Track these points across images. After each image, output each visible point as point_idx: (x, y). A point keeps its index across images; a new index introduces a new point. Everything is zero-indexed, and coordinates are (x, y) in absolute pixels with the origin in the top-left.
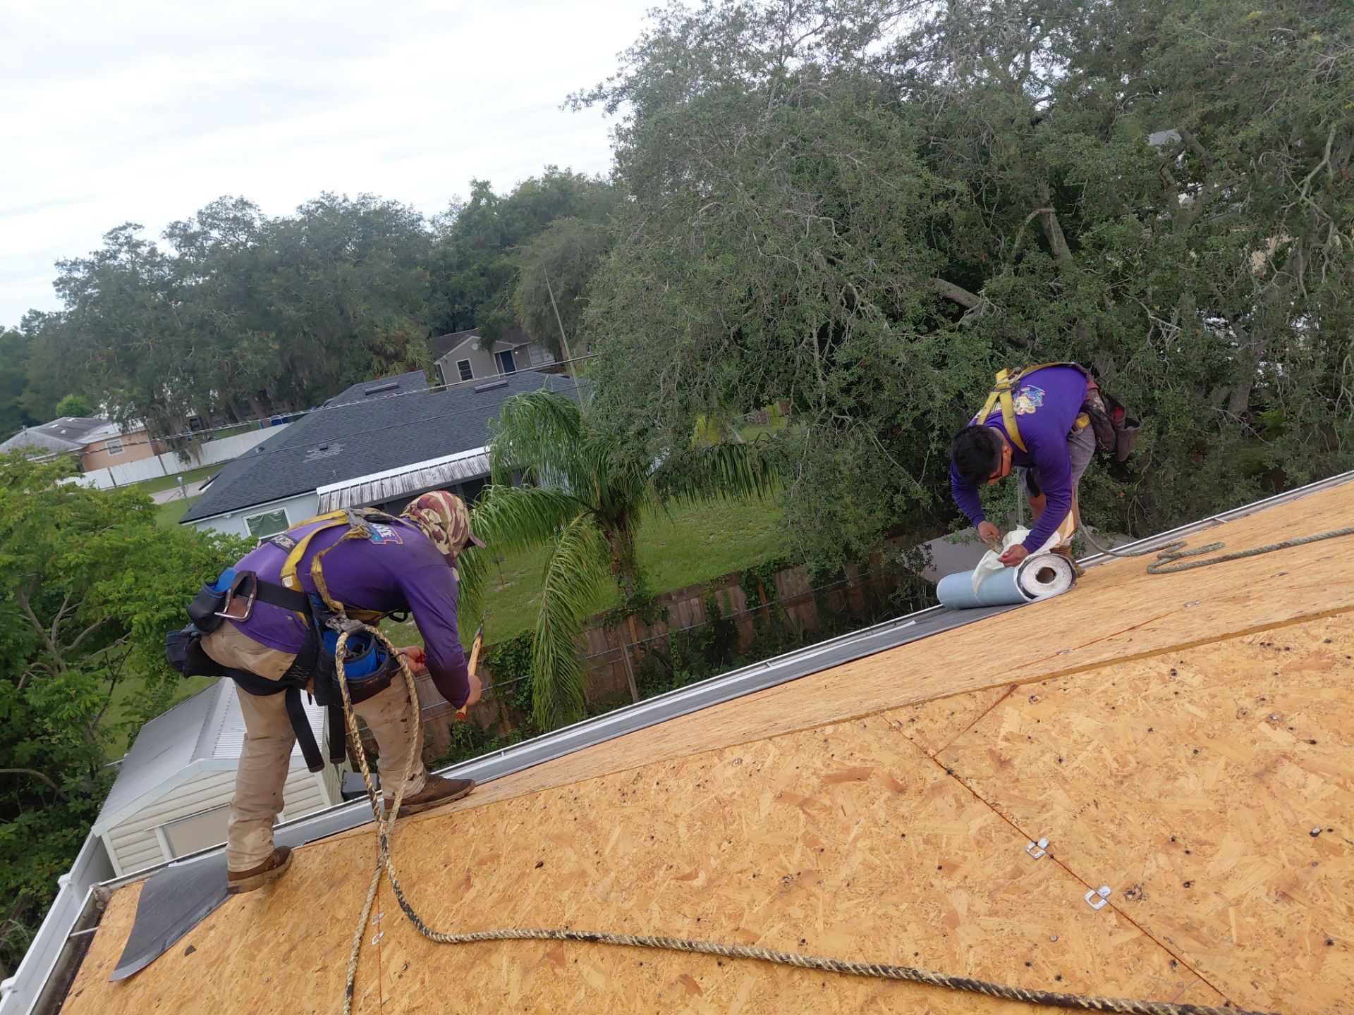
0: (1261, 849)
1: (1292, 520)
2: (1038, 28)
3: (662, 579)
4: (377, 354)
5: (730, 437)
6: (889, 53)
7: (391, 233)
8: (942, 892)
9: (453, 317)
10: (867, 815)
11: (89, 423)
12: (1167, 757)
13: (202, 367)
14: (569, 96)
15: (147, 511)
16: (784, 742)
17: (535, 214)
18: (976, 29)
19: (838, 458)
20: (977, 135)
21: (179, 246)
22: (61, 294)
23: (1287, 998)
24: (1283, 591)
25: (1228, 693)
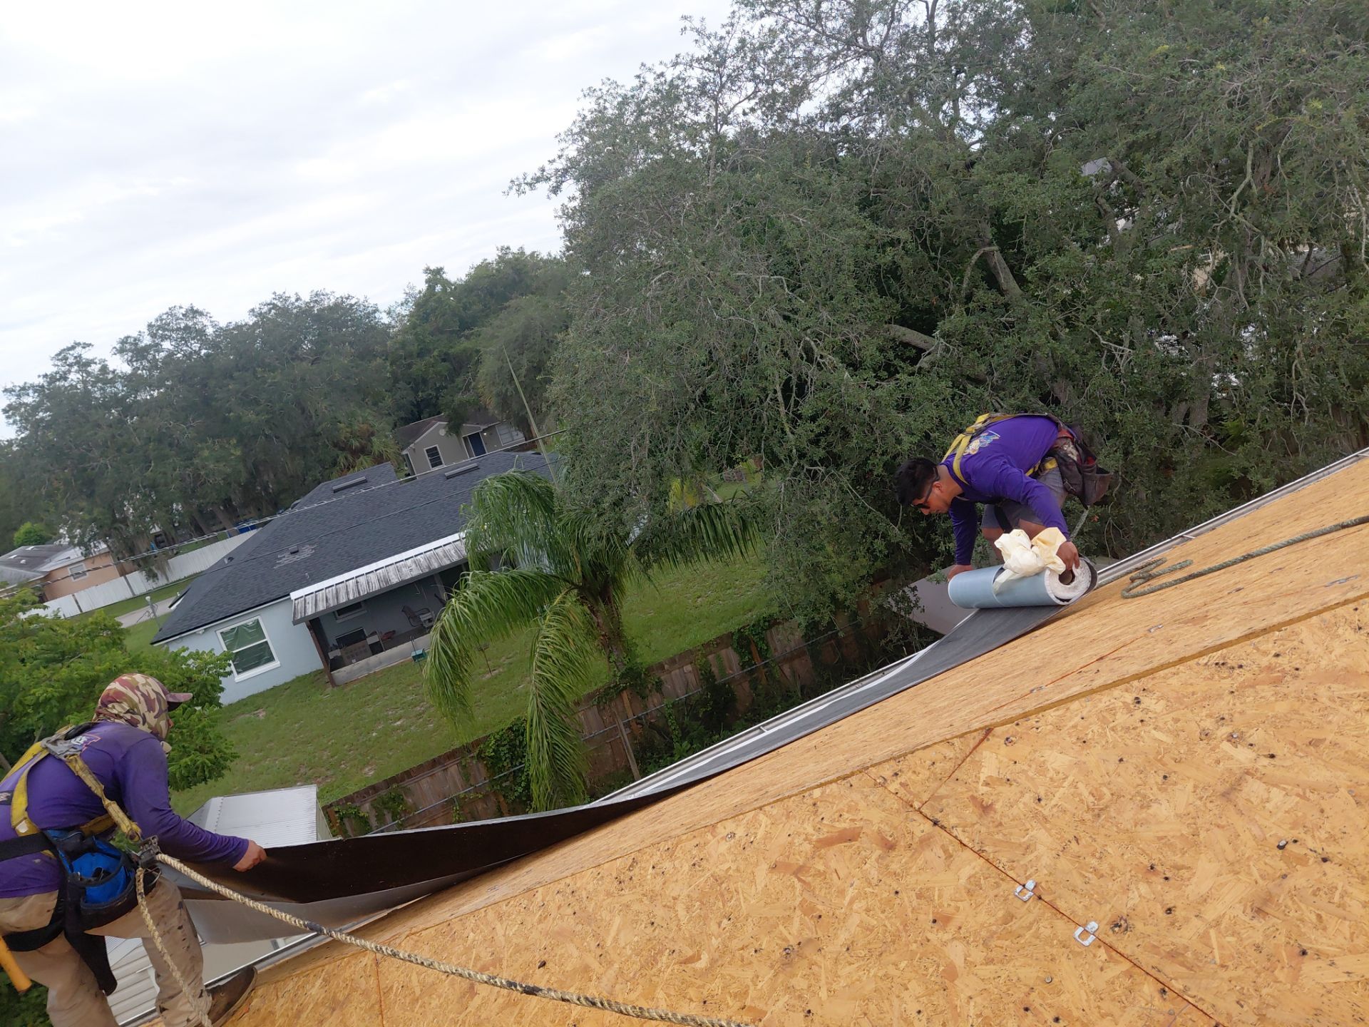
0: (1234, 867)
1: (1253, 531)
2: (963, 75)
3: (653, 648)
4: (343, 449)
5: (708, 498)
6: (822, 111)
7: (347, 327)
8: (939, 946)
9: (418, 405)
10: (860, 875)
11: (50, 550)
12: (1138, 785)
13: (163, 481)
14: (512, 181)
15: (116, 637)
16: (775, 811)
17: (492, 295)
18: (902, 82)
19: (815, 509)
20: (915, 183)
21: (131, 361)
22: (11, 421)
23: (1270, 1013)
24: (1238, 608)
25: (1190, 715)
